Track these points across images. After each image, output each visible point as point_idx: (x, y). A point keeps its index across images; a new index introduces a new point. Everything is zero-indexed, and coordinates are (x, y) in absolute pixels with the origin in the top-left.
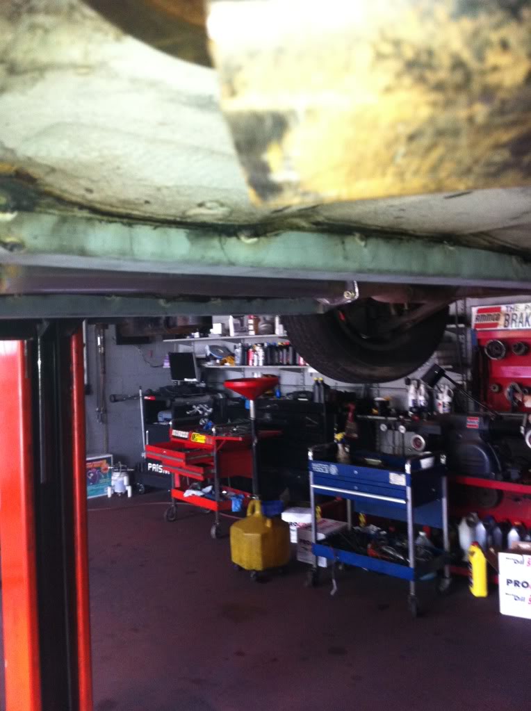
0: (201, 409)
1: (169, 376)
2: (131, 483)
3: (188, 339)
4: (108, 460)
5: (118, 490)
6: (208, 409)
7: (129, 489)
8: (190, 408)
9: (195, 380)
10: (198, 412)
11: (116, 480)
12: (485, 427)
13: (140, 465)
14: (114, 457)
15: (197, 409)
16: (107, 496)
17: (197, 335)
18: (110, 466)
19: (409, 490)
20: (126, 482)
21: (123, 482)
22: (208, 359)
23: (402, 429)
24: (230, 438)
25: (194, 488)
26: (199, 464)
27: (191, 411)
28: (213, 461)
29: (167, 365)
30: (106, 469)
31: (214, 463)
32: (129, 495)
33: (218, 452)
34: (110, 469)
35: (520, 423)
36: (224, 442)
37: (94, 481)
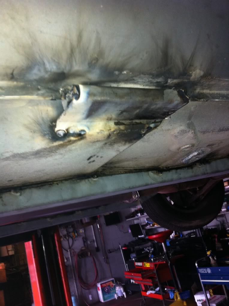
0: (148, 250)
1: (132, 236)
2: (125, 290)
3: (136, 217)
4: (113, 281)
5: (120, 295)
6: (151, 249)
7: (124, 294)
8: (143, 250)
9: (143, 236)
10: (147, 251)
11: (118, 290)
13: (127, 281)
14: (115, 279)
15: (146, 250)
16: (115, 299)
17: (139, 214)
18: (114, 283)
20: (122, 291)
22: (147, 225)
24: (160, 262)
25: (152, 290)
26: (149, 278)
27: (144, 252)
28: (155, 275)
29: (130, 231)
30: (112, 286)
31: (156, 276)
32: (125, 296)
33: (157, 270)
34: (115, 286)
36: (158, 265)
37: (108, 292)
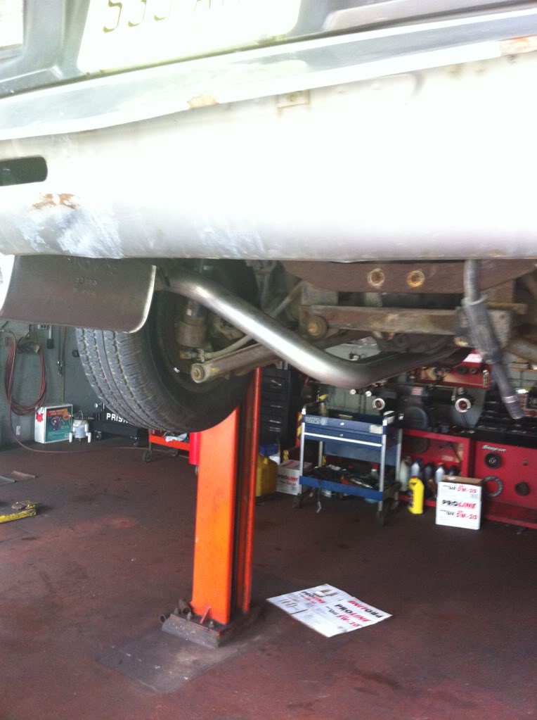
2: (90, 430)
4: (69, 409)
5: (78, 436)
7: (89, 435)
11: (77, 427)
12: (427, 395)
13: (97, 414)
14: (74, 406)
16: (68, 441)
18: (71, 414)
19: (384, 437)
20: (86, 430)
21: (84, 428)
23: (369, 394)
25: (178, 435)
30: (67, 417)
32: (89, 440)
34: (72, 417)
35: (451, 394)
37: (57, 427)
